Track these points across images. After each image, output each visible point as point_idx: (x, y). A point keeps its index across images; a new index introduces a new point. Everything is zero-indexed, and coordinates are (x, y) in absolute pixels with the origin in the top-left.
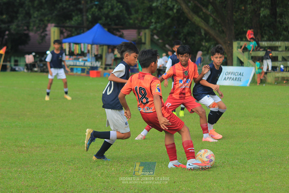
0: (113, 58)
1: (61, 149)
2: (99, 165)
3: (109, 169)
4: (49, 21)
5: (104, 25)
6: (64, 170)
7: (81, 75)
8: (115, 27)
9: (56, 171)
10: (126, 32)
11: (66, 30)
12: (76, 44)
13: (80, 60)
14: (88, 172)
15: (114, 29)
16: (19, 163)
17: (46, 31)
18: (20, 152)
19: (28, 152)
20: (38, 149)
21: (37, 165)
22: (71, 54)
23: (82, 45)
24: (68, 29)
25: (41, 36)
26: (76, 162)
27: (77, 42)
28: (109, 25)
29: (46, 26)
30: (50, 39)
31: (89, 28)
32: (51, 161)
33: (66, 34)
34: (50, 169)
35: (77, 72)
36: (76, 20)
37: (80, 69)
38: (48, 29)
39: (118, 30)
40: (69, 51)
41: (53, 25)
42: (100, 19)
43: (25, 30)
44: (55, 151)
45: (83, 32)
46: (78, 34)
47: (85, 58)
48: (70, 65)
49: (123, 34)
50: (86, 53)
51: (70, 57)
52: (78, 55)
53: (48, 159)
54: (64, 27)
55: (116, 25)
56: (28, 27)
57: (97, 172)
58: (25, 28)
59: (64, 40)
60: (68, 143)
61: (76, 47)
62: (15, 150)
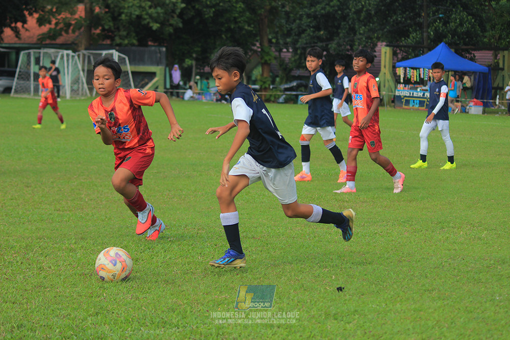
0: (461, 88)
1: (394, 205)
2: (443, 228)
3: (456, 233)
4: (378, 39)
5: (450, 45)
6: (398, 233)
7: (419, 109)
8: (464, 47)
9: (387, 233)
10: (478, 54)
11: (401, 50)
12: (413, 68)
13: (419, 90)
14: (429, 236)
15: (463, 50)
17: (375, 51)
20: (365, 205)
21: (364, 225)
22: (407, 81)
23: (422, 70)
24: (403, 49)
26: (413, 223)
27: (414, 66)
28: (457, 44)
29: (375, 45)
30: (380, 62)
31: (430, 49)
32: (381, 221)
33: (400, 56)
34: (380, 230)
35: (413, 106)
36: (414, 37)
37: (418, 102)
38: (377, 49)
39: (468, 51)
40: (404, 78)
41: (384, 43)
42: (445, 37)
43: (348, 50)
44: (386, 207)
45: (423, 53)
46: (417, 56)
47: (424, 88)
48: (406, 96)
49: (474, 56)
50: (427, 81)
51: (405, 86)
52: (416, 83)
53: (377, 217)
54: (398, 47)
55: (465, 44)
56: (352, 46)
57: (440, 237)
58: (348, 47)
59: (398, 64)
60: (403, 198)
61: (413, 72)
62: (335, 205)
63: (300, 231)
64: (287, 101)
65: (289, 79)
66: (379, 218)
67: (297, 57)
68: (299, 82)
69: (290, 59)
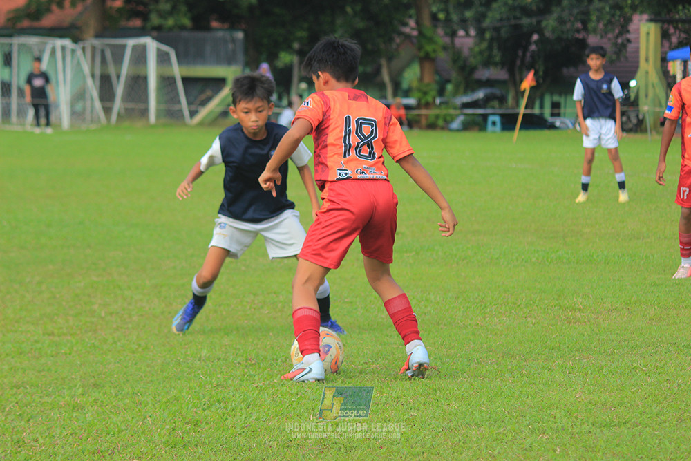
1: (667, 315)
4: (634, 8)
6: (676, 366)
9: (657, 368)
11: (676, 28)
16: (568, 347)
17: (628, 32)
18: (569, 323)
19: (589, 321)
20: (614, 315)
21: (612, 354)
24: (680, 25)
25: (616, 44)
29: (628, 20)
30: (637, 51)
32: (644, 344)
33: (674, 40)
34: (642, 362)
38: (631, 27)
41: (646, 16)
43: (578, 31)
44: (653, 319)
53: (636, 338)
54: (671, 22)
56: (585, 23)
58: (578, 25)
59: (671, 54)
60: (684, 301)
62: (559, 316)
63: (495, 366)
64: (467, 127)
65: (471, 84)
66: (641, 339)
67: (484, 45)
68: (488, 91)
69: (471, 49)
